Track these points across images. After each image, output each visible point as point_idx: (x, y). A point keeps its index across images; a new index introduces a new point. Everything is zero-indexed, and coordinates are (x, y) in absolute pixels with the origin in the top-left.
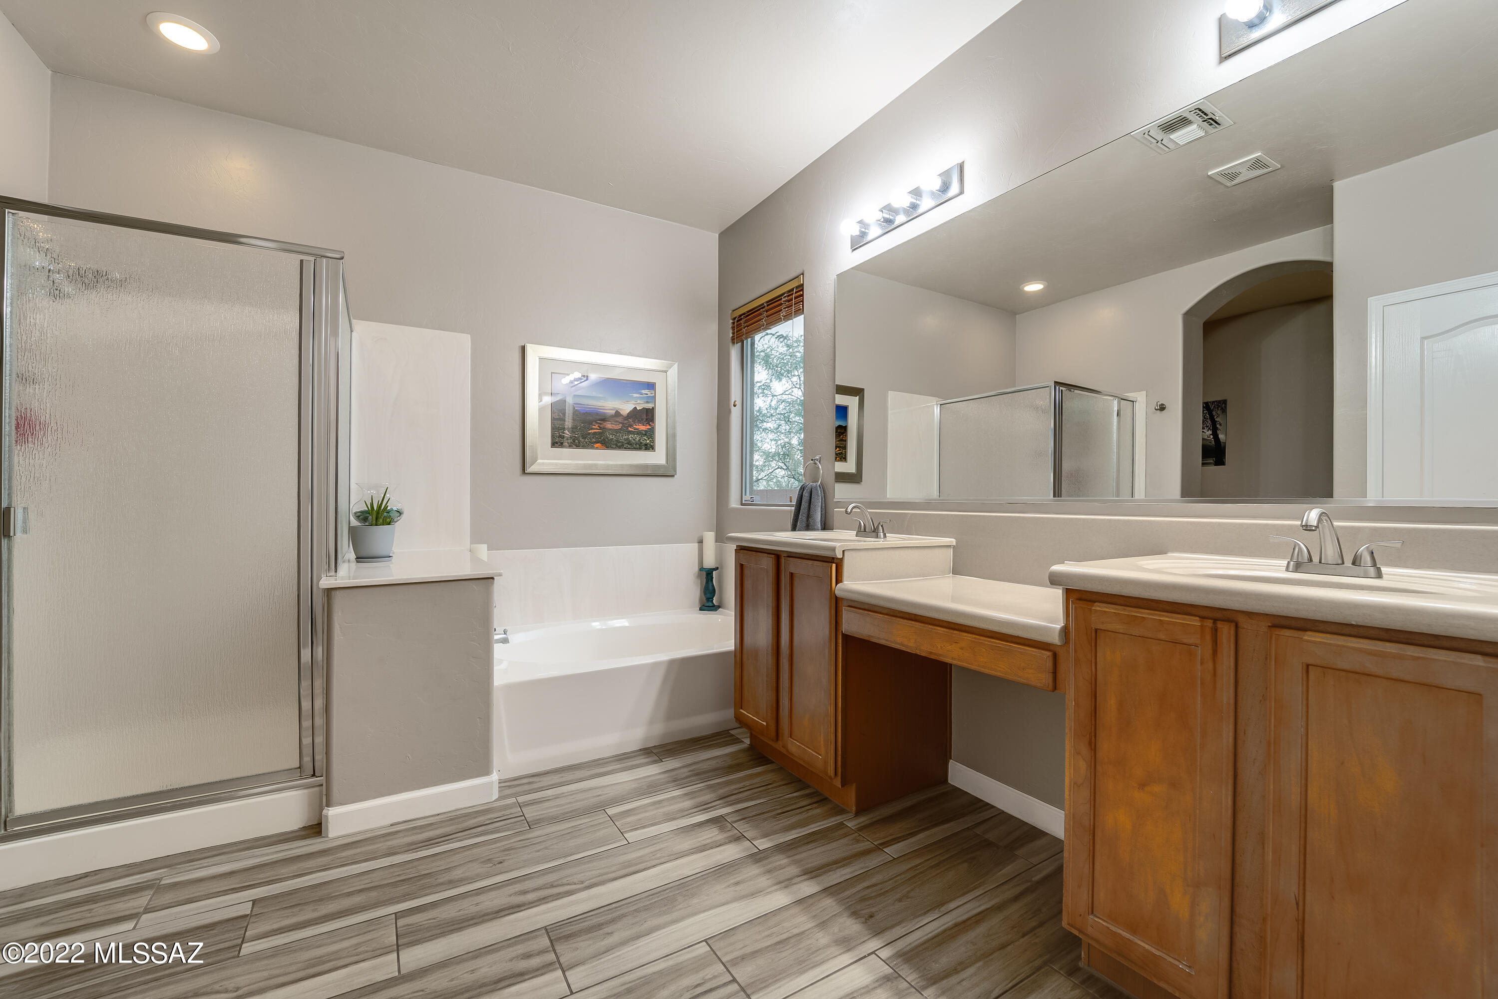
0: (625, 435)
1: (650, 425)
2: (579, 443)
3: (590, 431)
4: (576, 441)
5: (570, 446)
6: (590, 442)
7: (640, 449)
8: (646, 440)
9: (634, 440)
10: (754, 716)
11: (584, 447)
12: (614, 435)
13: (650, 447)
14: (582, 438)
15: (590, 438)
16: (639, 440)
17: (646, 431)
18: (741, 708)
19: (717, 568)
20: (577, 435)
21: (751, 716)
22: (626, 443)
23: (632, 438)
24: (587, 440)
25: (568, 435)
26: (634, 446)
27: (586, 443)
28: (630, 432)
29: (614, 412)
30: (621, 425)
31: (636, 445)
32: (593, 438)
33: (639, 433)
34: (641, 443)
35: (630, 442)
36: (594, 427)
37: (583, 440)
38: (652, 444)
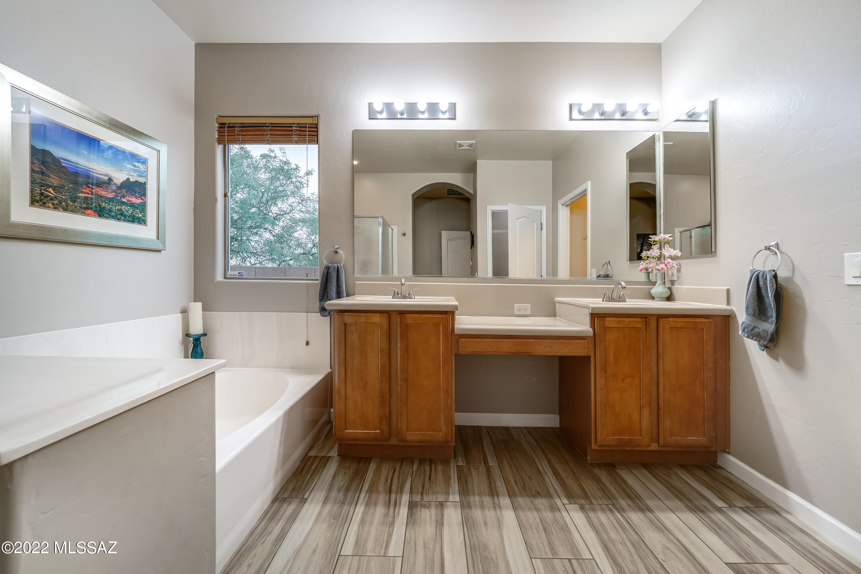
0: (119, 206)
1: (142, 199)
2: (67, 206)
3: (80, 195)
4: (64, 204)
5: (55, 208)
6: (80, 207)
7: (133, 222)
8: (138, 213)
9: (127, 212)
10: (364, 430)
11: (73, 211)
12: (107, 203)
13: (142, 221)
14: (71, 201)
15: (80, 203)
16: (132, 213)
17: (139, 204)
18: (346, 430)
19: (205, 335)
20: (64, 196)
21: (360, 431)
22: (119, 214)
23: (125, 209)
24: (76, 204)
25: (53, 194)
26: (128, 218)
27: (76, 207)
28: (123, 203)
29: (107, 178)
30: (114, 194)
31: (129, 217)
32: (84, 203)
33: (132, 205)
34: (134, 216)
35: (123, 213)
36: (84, 190)
37: (71, 203)
38: (144, 218)
